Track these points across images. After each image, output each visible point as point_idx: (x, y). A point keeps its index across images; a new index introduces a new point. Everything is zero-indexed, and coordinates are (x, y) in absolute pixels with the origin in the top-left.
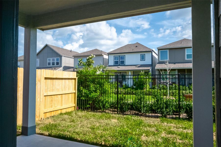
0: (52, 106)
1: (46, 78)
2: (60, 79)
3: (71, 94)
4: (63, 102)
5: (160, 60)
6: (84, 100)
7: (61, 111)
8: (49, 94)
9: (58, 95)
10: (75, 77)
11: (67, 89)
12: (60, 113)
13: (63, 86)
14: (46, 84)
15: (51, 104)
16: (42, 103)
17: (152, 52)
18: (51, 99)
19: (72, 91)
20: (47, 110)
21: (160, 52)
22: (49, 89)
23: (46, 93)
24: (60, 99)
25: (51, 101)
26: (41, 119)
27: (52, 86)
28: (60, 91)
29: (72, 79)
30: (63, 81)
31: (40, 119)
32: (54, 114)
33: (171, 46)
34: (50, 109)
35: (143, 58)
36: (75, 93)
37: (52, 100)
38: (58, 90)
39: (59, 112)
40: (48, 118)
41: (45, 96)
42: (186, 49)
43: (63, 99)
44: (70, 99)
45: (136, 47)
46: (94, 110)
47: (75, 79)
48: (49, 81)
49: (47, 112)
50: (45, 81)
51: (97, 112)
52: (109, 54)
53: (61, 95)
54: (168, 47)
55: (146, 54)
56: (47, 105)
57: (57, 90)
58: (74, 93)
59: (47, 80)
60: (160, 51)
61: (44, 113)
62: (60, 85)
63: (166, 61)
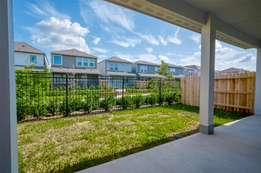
5: (54, 64)
21: (53, 56)
42: (77, 58)
54: (62, 53)
55: (37, 56)
63: (59, 65)
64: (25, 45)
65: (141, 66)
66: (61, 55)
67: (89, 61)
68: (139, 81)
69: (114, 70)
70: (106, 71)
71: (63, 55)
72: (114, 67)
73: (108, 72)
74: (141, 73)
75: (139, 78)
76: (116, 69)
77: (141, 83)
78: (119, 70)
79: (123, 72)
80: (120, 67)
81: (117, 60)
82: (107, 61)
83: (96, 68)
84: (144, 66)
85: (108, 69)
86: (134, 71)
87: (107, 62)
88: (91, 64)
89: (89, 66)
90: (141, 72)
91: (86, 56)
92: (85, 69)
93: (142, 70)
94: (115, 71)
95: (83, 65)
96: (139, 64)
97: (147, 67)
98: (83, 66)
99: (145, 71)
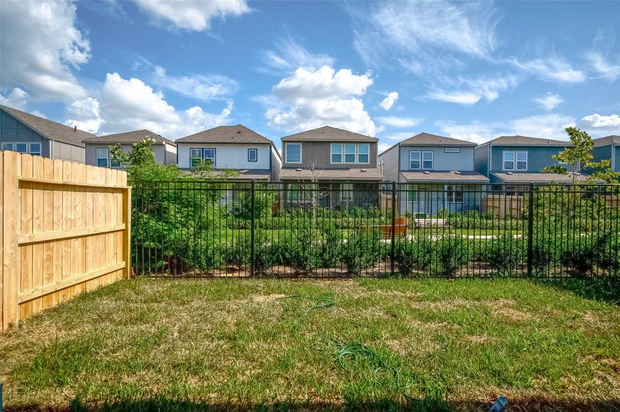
0: (50, 278)
1: (24, 184)
2: (78, 189)
3: (112, 235)
4: (90, 258)
5: (286, 162)
6: (153, 250)
7: (82, 287)
8: (39, 235)
9: (72, 240)
10: (124, 185)
11: (101, 219)
12: (80, 292)
13: (87, 210)
14: (26, 204)
15: (48, 270)
16: (10, 270)
17: (271, 147)
18: (46, 254)
19: (115, 224)
20: (32, 291)
21: (286, 146)
22: (36, 222)
23: (27, 235)
24: (79, 250)
25: (47, 259)
26: (11, 326)
27: (47, 210)
28: (78, 225)
29: (114, 190)
30: (89, 195)
31: (6, 326)
32: (60, 301)
33: (306, 138)
34: (45, 286)
35: (253, 157)
36: (125, 231)
37: (48, 255)
38: (73, 223)
39: (78, 290)
40: (38, 318)
41: (21, 245)
42: (331, 145)
43: (90, 250)
44: (112, 249)
45: (239, 132)
46: (179, 272)
47: (124, 191)
48: (38, 193)
49: (32, 300)
50: (20, 192)
51: (188, 277)
52: (178, 143)
53: (80, 239)
54: (301, 138)
55: (259, 148)
56: (30, 277)
57: (69, 222)
58: (122, 232)
59: (30, 191)
60: (286, 144)
61: (20, 304)
62: (77, 208)
63: (297, 164)
64: (242, 131)
65: (504, 152)
66: (299, 142)
67: (357, 151)
68: (497, 196)
69: (422, 167)
70: (400, 171)
71: (303, 142)
72: (421, 160)
73: (404, 174)
74: (506, 173)
75: (496, 187)
76: (428, 164)
77: (503, 203)
78: (434, 167)
79: (449, 172)
80: (439, 159)
81: (429, 142)
82: (401, 146)
83: (373, 165)
84: (517, 152)
85: (405, 166)
86: (481, 169)
87: (402, 148)
88: (363, 158)
89: (357, 162)
90: (504, 169)
91: (352, 139)
92: (348, 169)
93: (509, 165)
94: (423, 171)
95: (343, 161)
96: (498, 148)
97: (527, 153)
98: (358, 163)
99: (521, 165)
